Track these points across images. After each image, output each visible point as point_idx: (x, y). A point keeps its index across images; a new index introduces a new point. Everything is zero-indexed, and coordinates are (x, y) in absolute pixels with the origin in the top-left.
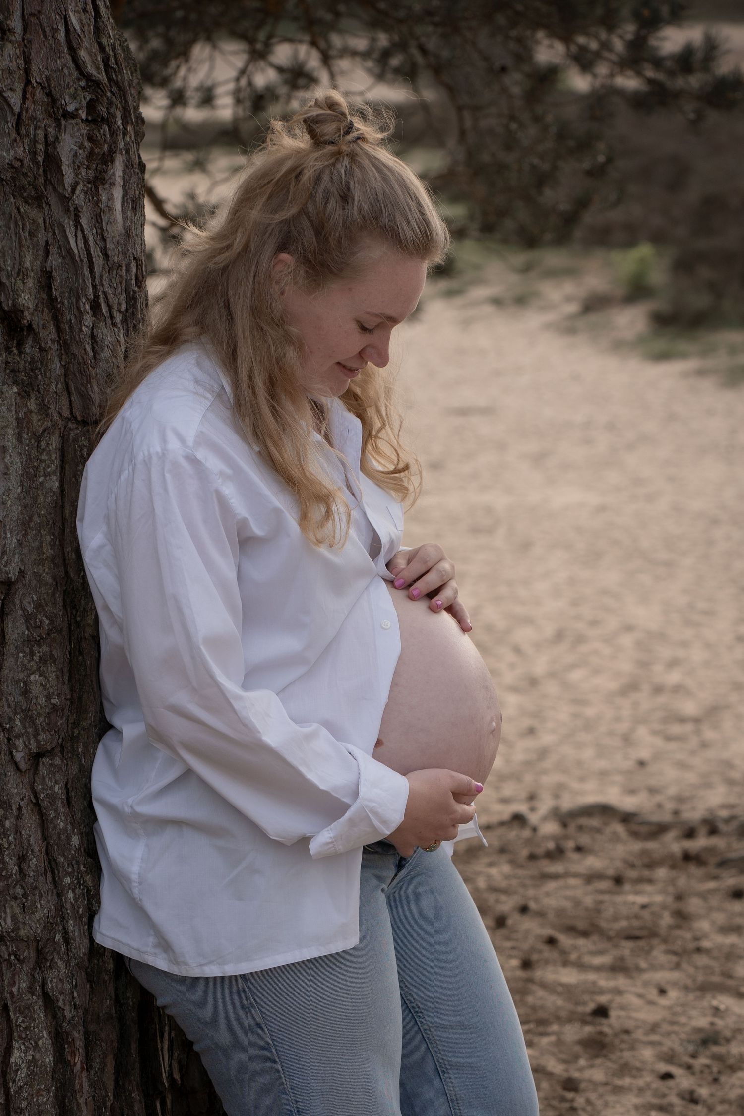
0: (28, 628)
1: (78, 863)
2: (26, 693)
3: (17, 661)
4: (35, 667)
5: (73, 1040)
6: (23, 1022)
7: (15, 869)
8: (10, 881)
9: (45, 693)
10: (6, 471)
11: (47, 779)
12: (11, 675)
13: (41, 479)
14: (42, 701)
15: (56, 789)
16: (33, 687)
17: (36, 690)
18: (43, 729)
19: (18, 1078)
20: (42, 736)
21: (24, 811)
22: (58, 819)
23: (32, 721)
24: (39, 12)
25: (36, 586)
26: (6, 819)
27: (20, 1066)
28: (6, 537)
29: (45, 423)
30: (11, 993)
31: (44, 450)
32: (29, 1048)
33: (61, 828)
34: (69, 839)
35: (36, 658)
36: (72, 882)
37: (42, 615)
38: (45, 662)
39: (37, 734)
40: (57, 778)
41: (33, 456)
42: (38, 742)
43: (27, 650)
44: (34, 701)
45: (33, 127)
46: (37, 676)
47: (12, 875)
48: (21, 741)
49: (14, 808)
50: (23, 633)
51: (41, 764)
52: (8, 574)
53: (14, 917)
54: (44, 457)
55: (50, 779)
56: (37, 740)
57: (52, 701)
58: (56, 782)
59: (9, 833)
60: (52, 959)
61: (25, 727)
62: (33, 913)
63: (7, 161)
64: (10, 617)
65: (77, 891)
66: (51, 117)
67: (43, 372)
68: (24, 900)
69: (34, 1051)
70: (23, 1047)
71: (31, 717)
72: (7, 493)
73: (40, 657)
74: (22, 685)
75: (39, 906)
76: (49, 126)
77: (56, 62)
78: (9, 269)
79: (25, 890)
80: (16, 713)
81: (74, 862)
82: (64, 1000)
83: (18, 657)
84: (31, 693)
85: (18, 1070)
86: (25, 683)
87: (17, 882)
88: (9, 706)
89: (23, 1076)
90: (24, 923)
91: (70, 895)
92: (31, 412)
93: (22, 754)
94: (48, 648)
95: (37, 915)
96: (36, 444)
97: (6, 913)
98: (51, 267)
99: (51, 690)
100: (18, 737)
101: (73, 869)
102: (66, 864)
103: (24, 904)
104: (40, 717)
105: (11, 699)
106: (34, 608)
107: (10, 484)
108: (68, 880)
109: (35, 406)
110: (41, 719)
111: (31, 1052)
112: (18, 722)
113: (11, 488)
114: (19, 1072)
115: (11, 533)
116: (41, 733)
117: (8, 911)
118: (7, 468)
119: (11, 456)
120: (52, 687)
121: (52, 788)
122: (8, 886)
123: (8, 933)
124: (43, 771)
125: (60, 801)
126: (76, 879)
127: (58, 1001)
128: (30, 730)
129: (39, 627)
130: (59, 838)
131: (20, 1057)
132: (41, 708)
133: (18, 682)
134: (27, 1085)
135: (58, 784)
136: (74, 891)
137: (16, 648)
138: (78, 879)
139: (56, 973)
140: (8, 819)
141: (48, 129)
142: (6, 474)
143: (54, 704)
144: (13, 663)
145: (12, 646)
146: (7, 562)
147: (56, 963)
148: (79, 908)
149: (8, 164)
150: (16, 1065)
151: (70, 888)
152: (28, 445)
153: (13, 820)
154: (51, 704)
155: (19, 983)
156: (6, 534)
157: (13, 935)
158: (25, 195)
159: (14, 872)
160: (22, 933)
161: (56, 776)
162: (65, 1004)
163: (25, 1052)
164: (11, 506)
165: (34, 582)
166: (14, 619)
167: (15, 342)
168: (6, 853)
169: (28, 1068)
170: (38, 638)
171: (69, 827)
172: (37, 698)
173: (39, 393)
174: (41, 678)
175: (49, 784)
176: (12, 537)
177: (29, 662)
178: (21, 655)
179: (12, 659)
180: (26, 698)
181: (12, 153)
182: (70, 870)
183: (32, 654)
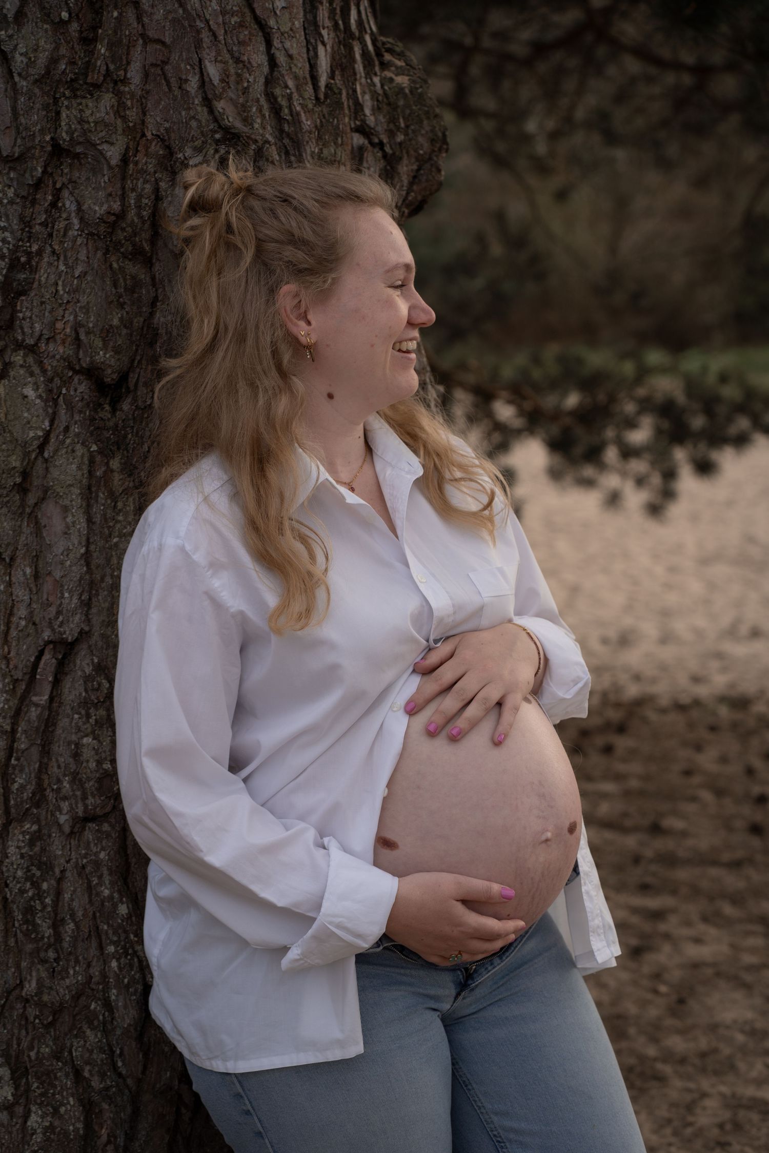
0: (86, 691)
1: (125, 932)
2: (76, 755)
3: (71, 722)
4: (89, 730)
5: (101, 1111)
6: (38, 1088)
7: (48, 932)
8: (41, 944)
9: (97, 758)
10: (66, 530)
11: (92, 845)
12: (63, 736)
13: (115, 540)
14: (93, 765)
15: (102, 855)
16: (85, 750)
17: (87, 754)
18: (92, 794)
19: (33, 1142)
20: (90, 801)
21: (68, 874)
22: (101, 886)
23: (81, 784)
24: (163, 62)
25: (102, 647)
26: (43, 881)
27: (35, 1130)
28: (62, 597)
29: (127, 483)
30: (29, 1056)
31: (120, 511)
32: (47, 1114)
33: (106, 895)
34: (115, 906)
35: (92, 721)
36: (116, 951)
37: (102, 678)
38: (101, 727)
39: (84, 798)
40: (104, 844)
41: (108, 516)
42: (86, 806)
43: (83, 712)
44: (85, 764)
45: (141, 180)
46: (90, 740)
47: (43, 937)
48: (67, 803)
49: (57, 871)
50: (80, 694)
51: (87, 828)
52: (62, 635)
53: (40, 981)
54: (120, 518)
55: (96, 844)
56: (84, 804)
57: (105, 766)
58: (103, 849)
59: (45, 895)
60: (81, 1028)
61: (73, 791)
62: (63, 979)
63: (98, 215)
64: (68, 676)
65: (122, 960)
66: (167, 170)
67: (135, 431)
68: (55, 964)
69: (52, 1117)
70: (40, 1112)
71: (80, 780)
72: (65, 553)
73: (96, 720)
74: (73, 747)
75: (71, 972)
76: (161, 179)
77: (180, 114)
78: (91, 325)
79: (58, 954)
80: (65, 775)
81: (120, 931)
82: (90, 1071)
83: (73, 718)
84: (82, 755)
85: (33, 1134)
86: (77, 745)
87: (49, 946)
88: (59, 767)
89: (39, 1140)
90: (51, 988)
91: (114, 964)
92: (112, 471)
93: (66, 817)
94: (104, 713)
95: (67, 981)
96: (113, 504)
97: (31, 975)
98: (158, 324)
99: (103, 755)
100: (65, 798)
101: (119, 937)
102: (110, 932)
103: (54, 969)
104: (89, 781)
105: (61, 760)
106: (93, 670)
107: (69, 544)
108: (112, 949)
109: (119, 465)
110: (91, 784)
111: (49, 1119)
112: (65, 784)
113: (71, 547)
114: (34, 1137)
115: (70, 592)
116: (90, 797)
117: (34, 974)
118: (68, 527)
119: (73, 516)
120: (105, 752)
121: (96, 854)
122: (38, 950)
123: (32, 996)
124: (88, 835)
125: (105, 868)
126: (121, 949)
127: (83, 1070)
128: (78, 793)
129: (97, 690)
130: (103, 905)
131: (37, 1122)
132: (91, 772)
133: (69, 743)
134: (42, 1150)
135: (104, 850)
136: (118, 960)
137: (72, 709)
138: (124, 948)
139: (82, 1042)
140: (47, 881)
141: (161, 183)
142: (66, 533)
143: (105, 770)
144: (67, 724)
145: (68, 707)
146: (62, 623)
147: (84, 1032)
148: (125, 977)
149: (98, 218)
150: (32, 1129)
151: (114, 957)
152: (103, 505)
153: (53, 882)
154: (103, 769)
155: (39, 1048)
156: (63, 594)
157: (36, 999)
158: (122, 250)
159: (46, 935)
160: (46, 998)
161: (104, 842)
162: (91, 1075)
163: (42, 1117)
164: (70, 566)
165: (100, 643)
166: (73, 679)
167: (108, 399)
168: (38, 915)
169: (44, 1134)
170: (96, 701)
171: (116, 895)
172: (88, 761)
173: (128, 452)
174: (95, 741)
175: (95, 850)
176: (71, 597)
177: (84, 724)
178: (76, 716)
179: (66, 720)
180: (75, 760)
181: (105, 207)
182: (115, 939)
183: (88, 716)
